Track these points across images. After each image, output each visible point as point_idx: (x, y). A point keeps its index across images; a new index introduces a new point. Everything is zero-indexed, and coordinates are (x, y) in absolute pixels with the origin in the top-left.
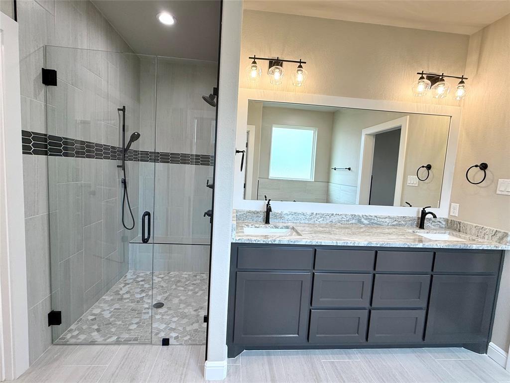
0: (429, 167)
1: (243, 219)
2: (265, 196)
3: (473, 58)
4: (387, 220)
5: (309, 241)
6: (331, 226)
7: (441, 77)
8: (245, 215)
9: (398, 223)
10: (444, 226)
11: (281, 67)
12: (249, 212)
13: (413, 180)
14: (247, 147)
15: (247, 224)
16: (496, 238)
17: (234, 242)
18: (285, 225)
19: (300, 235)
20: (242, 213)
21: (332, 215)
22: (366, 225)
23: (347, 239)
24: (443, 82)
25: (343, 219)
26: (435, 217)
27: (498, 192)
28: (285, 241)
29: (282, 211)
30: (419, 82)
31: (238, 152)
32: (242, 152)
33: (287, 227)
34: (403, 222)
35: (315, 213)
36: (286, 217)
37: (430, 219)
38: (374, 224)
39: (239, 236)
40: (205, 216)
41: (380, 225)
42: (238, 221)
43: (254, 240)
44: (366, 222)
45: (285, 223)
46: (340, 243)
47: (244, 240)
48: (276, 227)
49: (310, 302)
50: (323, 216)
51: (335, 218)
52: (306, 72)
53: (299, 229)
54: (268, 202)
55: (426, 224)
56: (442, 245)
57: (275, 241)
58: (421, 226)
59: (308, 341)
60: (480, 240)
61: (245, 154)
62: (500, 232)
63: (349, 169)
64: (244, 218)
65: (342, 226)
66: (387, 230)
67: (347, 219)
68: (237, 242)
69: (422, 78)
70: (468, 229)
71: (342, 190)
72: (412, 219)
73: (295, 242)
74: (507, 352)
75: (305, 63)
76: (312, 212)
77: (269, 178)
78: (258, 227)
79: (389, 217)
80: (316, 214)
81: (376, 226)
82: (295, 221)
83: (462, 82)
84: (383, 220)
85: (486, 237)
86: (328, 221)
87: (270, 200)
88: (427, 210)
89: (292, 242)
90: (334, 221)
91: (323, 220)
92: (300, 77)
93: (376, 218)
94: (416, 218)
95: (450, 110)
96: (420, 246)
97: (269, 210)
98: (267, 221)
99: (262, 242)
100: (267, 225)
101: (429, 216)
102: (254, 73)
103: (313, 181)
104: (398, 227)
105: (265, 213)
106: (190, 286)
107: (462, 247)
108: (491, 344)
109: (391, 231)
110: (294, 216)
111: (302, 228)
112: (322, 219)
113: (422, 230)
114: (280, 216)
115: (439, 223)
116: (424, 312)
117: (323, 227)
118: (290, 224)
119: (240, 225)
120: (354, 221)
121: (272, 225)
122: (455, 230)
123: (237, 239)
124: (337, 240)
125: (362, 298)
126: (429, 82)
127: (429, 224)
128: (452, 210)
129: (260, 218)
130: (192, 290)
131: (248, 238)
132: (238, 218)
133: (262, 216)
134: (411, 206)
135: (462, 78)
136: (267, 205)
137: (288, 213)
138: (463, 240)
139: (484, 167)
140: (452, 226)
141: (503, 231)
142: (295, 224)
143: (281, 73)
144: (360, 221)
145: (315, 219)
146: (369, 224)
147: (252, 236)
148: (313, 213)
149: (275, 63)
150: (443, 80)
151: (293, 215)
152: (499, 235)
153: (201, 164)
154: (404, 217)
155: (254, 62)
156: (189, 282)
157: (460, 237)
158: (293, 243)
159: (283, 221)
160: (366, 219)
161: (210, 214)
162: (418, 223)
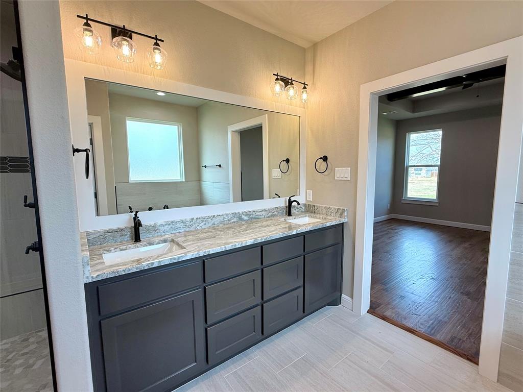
0: (288, 161)
1: (99, 243)
2: (130, 207)
3: (309, 68)
4: (263, 213)
5: (196, 253)
6: (214, 229)
7: (290, 81)
8: (102, 237)
9: (272, 214)
10: (304, 210)
11: (130, 40)
12: (109, 231)
13: (277, 173)
14: (92, 144)
15: (106, 248)
16: (338, 215)
17: (90, 281)
18: (162, 239)
19: (183, 248)
20: (98, 234)
21: (214, 216)
22: (246, 221)
23: (234, 241)
24: (292, 86)
25: (225, 220)
26: (299, 204)
27: (336, 178)
28: (166, 260)
29: (156, 222)
30: (275, 83)
31: (76, 151)
32: (85, 150)
33: (165, 241)
34: (275, 213)
35: (195, 219)
36: (162, 229)
37: (294, 206)
38: (252, 219)
39: (97, 271)
40: (27, 252)
41: (258, 218)
42: (91, 247)
43: (122, 270)
44: (246, 218)
45: (161, 236)
46: (229, 247)
47: (107, 273)
48: (151, 244)
49: (204, 320)
50: (204, 220)
51: (217, 220)
52: (165, 52)
53: (180, 240)
54: (136, 215)
55: (293, 211)
56: (309, 228)
57: (152, 264)
58: (290, 214)
59: (208, 363)
60: (329, 218)
61: (90, 154)
62: (340, 209)
63: (220, 166)
64: (102, 240)
65: (225, 226)
66: (265, 223)
67: (229, 218)
68: (94, 280)
69: (277, 79)
70: (320, 210)
71: (216, 188)
72: (282, 209)
73: (179, 258)
74: (352, 298)
75: (163, 41)
76: (192, 217)
77: (130, 182)
78: (125, 250)
79: (265, 210)
80: (197, 219)
81: (255, 220)
82: (174, 232)
83: (305, 88)
84: (260, 213)
85: (332, 214)
86: (210, 225)
87: (137, 212)
88: (292, 199)
89: (175, 259)
90: (216, 223)
91: (205, 224)
92: (158, 57)
93: (254, 213)
94: (285, 207)
95: (299, 111)
96: (294, 232)
97: (137, 224)
98: (137, 239)
99: (135, 270)
100: (138, 244)
101: (294, 204)
102: (89, 40)
103: (184, 181)
104: (272, 218)
105: (133, 229)
106: (17, 360)
107: (322, 226)
108: (343, 295)
109: (269, 222)
110: (171, 225)
111: (183, 239)
112: (204, 222)
113: (291, 217)
114: (154, 229)
115: (300, 209)
116: (302, 289)
117: (205, 233)
118: (168, 236)
119: (97, 253)
120: (235, 220)
121: (144, 243)
122: (312, 212)
123: (95, 276)
124: (225, 244)
125: (254, 296)
126: (283, 84)
127: (294, 211)
128: (308, 196)
129: (126, 237)
130: (21, 366)
131: (112, 269)
132: (91, 243)
133: (129, 234)
134: (279, 197)
135: (305, 84)
136: (135, 219)
137: (164, 224)
138: (320, 220)
139: (325, 159)
140: (310, 209)
141: (342, 208)
142: (174, 235)
143: (131, 49)
144: (240, 219)
145: (197, 225)
146: (249, 220)
147: (118, 265)
148: (193, 219)
149: (119, 32)
150: (293, 84)
151: (169, 224)
152: (340, 211)
153: (11, 171)
154: (276, 208)
155: (88, 25)
156: (14, 353)
157: (316, 218)
158: (177, 261)
159: (159, 234)
160: (246, 215)
161: (38, 247)
162: (286, 212)
